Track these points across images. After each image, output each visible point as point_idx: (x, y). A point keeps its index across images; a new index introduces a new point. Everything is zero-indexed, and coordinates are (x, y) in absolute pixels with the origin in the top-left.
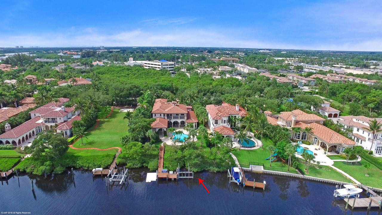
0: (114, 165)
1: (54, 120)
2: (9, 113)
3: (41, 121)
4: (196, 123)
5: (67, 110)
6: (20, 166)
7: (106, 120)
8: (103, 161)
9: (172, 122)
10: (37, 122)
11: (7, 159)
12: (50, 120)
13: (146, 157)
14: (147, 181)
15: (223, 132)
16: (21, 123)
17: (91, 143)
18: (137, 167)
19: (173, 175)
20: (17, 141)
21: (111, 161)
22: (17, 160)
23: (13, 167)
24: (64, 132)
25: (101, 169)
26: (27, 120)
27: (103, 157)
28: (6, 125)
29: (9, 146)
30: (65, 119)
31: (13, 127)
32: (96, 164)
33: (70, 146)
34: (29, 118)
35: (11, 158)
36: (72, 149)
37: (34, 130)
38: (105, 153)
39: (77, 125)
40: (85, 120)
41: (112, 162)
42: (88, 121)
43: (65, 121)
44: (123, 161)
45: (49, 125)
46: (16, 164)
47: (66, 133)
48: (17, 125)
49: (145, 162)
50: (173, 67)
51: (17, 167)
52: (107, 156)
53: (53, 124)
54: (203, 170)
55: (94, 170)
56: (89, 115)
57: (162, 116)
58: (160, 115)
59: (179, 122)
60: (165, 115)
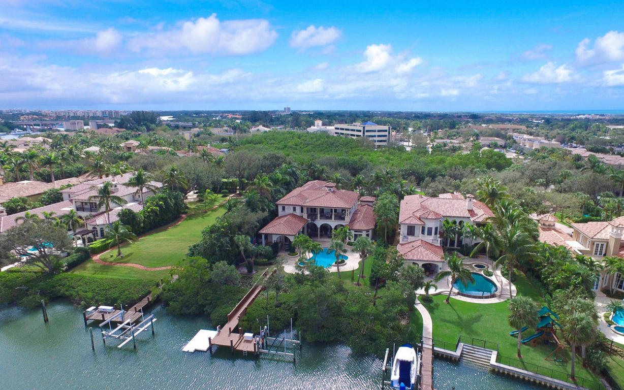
1: (93, 207)
3: (71, 208)
4: (368, 231)
9: (319, 226)
10: (64, 209)
14: (185, 348)
24: (98, 229)
25: (110, 309)
27: (131, 284)
39: (125, 217)
41: (142, 297)
43: (110, 210)
45: (84, 214)
47: (102, 232)
50: (385, 136)
53: (88, 214)
55: (91, 309)
57: (298, 212)
58: (294, 209)
59: (333, 227)
60: (305, 210)
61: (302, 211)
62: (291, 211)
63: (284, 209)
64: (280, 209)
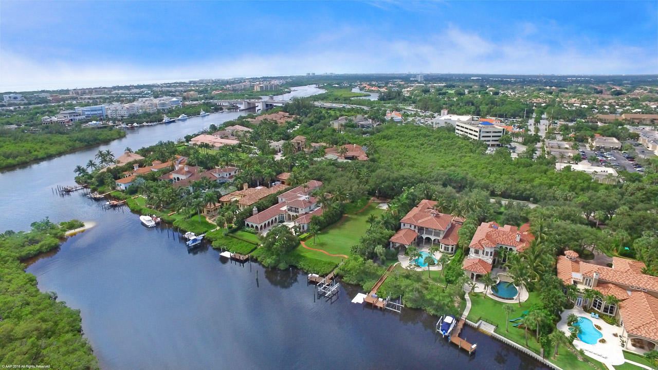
0: (331, 275)
1: (296, 210)
2: (261, 193)
3: (285, 208)
4: (453, 246)
5: (311, 201)
6: (254, 254)
7: (355, 217)
8: (323, 268)
9: (424, 238)
10: (281, 209)
11: (248, 243)
12: (294, 209)
13: (366, 274)
14: (353, 301)
15: (474, 267)
16: (267, 207)
17: (322, 245)
18: (352, 283)
19: (381, 303)
20: (259, 227)
21: (330, 270)
22: (255, 246)
23: (250, 253)
24: (302, 225)
25: (317, 276)
26: (274, 204)
27: (325, 263)
28: (254, 209)
29: (253, 230)
30: (307, 210)
31: (259, 210)
32: (315, 269)
33: (302, 243)
34: (276, 202)
35: (250, 243)
36: (302, 247)
37: (277, 217)
38: (328, 260)
39: (315, 221)
40: (326, 216)
41: (331, 272)
42: (329, 217)
43: (306, 213)
44: (342, 273)
45: (292, 214)
46: (252, 251)
47: (303, 226)
48: (264, 210)
49: (362, 280)
50: (499, 136)
51: (252, 254)
52: (330, 263)
53: (295, 214)
54: (419, 307)
55: (310, 275)
56: (333, 211)
57: (413, 228)
58: (411, 226)
59: (433, 240)
60: (417, 227)
61: (415, 228)
62: (409, 227)
63: (404, 225)
64: (402, 224)
